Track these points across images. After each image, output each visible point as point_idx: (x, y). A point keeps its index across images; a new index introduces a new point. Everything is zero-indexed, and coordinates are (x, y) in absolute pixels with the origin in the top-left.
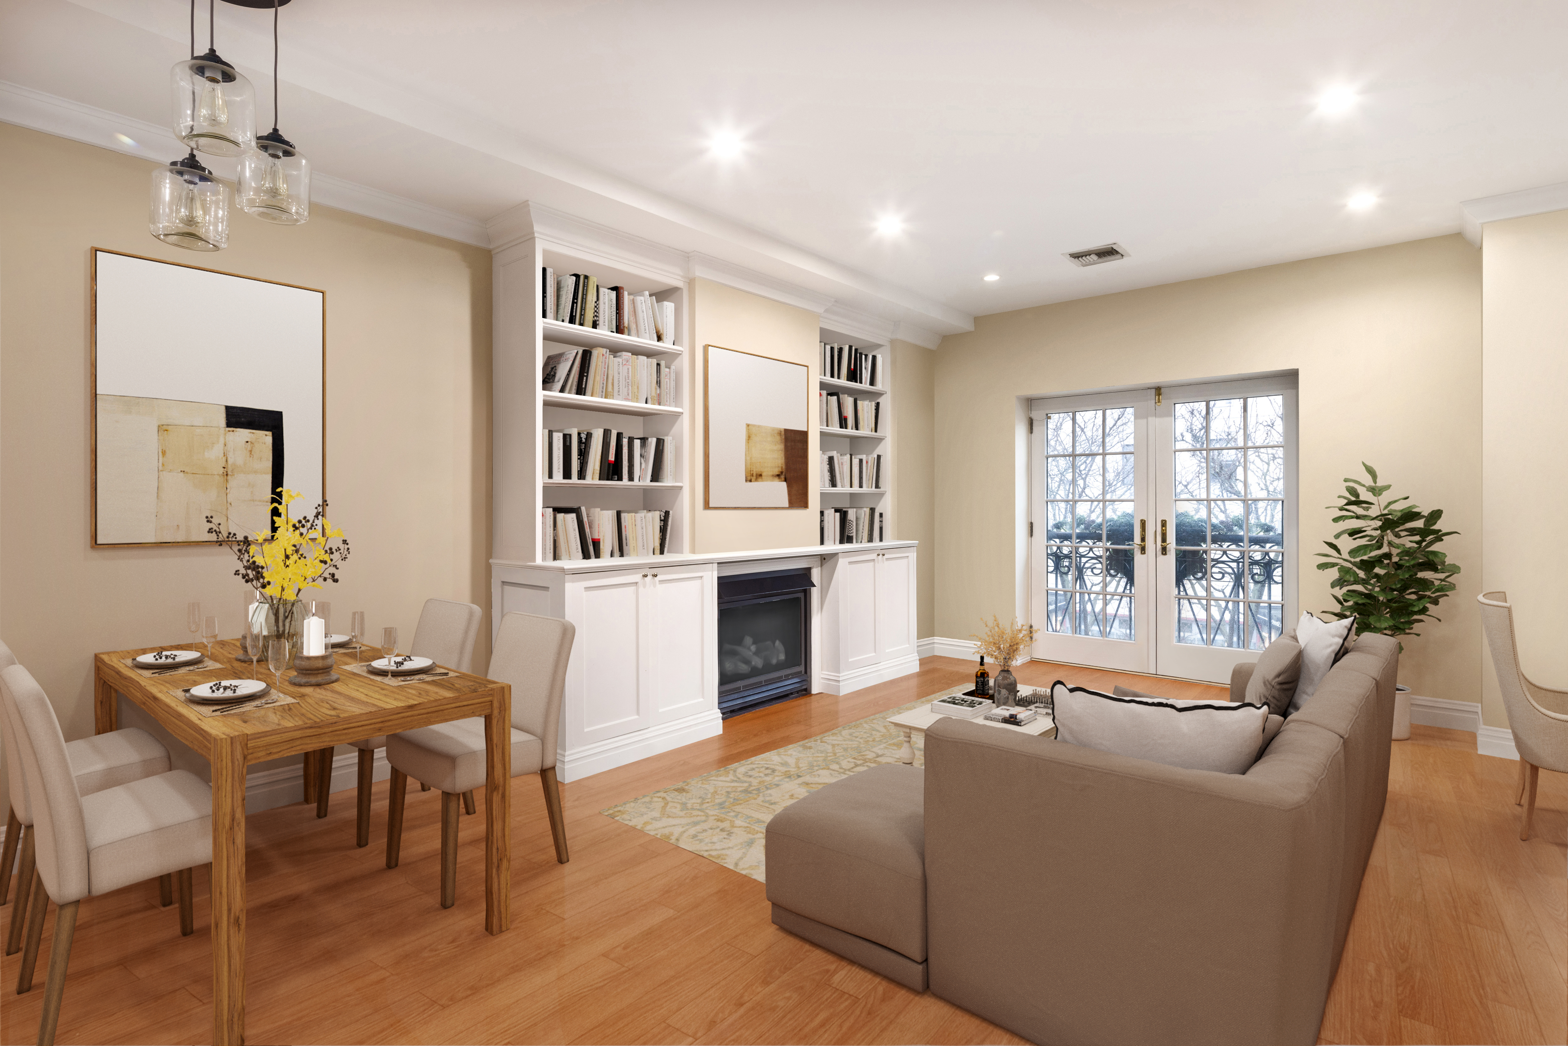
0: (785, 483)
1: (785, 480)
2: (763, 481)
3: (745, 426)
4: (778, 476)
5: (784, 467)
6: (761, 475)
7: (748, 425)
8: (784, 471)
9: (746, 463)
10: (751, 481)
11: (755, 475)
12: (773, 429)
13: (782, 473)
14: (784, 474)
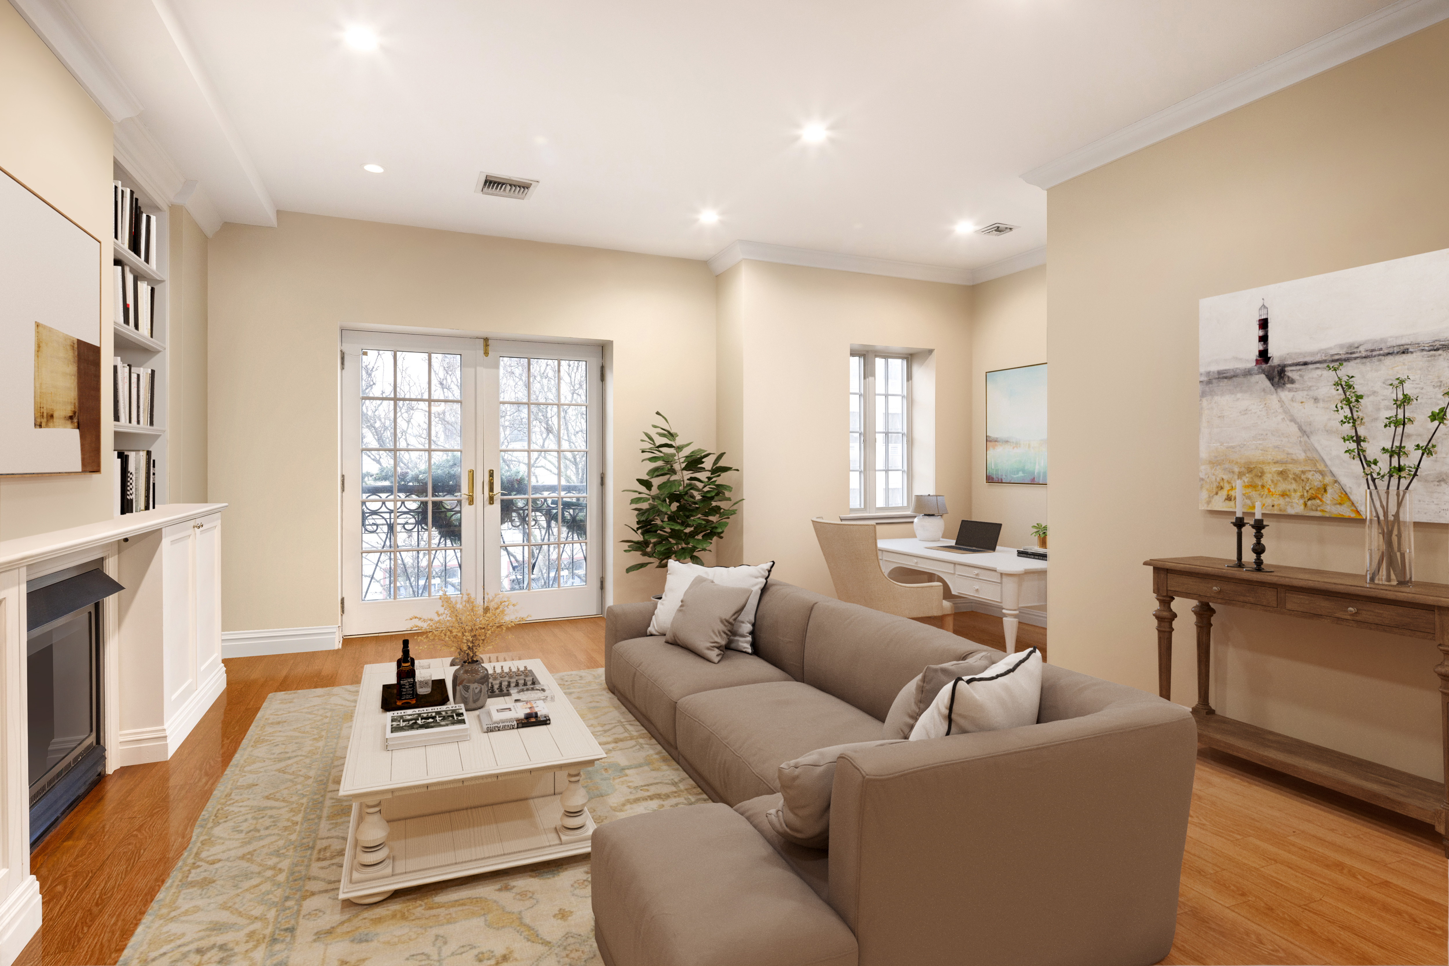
0: (78, 430)
1: (78, 428)
2: (54, 427)
3: (34, 326)
4: (71, 418)
5: (77, 404)
6: (52, 416)
7: (38, 325)
8: (77, 410)
9: (35, 392)
10: (40, 426)
11: (45, 414)
12: (67, 337)
13: (75, 413)
14: (77, 414)
